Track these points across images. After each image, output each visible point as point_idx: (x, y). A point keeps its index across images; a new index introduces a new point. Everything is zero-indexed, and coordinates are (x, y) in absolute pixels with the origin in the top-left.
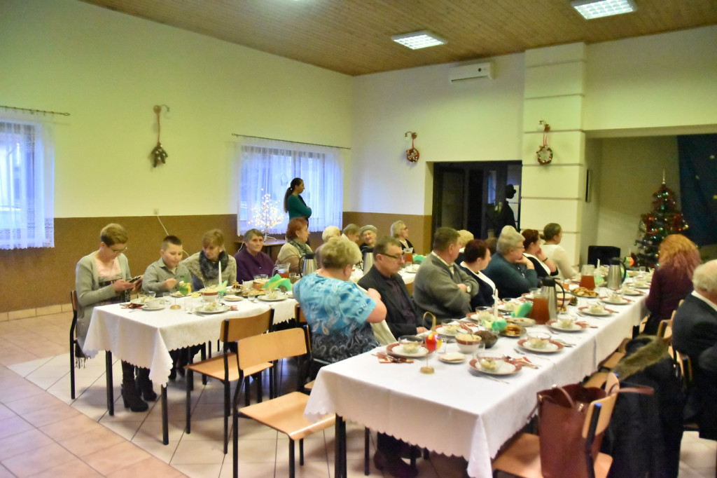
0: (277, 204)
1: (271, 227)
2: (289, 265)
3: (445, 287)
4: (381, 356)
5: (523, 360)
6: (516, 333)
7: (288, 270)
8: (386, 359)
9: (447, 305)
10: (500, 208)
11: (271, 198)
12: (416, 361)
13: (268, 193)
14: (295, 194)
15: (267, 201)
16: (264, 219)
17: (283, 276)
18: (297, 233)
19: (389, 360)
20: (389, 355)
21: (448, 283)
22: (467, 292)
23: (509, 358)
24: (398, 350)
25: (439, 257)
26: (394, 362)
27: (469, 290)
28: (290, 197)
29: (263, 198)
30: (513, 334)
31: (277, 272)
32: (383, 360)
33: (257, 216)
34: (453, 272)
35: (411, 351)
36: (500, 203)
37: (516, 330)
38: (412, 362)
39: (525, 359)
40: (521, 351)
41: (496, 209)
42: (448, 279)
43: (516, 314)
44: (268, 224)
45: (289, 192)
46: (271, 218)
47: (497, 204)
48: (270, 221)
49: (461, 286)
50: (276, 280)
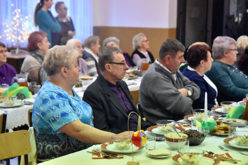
0: (27, 19)
1: (22, 41)
2: (27, 75)
3: (166, 92)
4: (96, 153)
5: (225, 156)
6: (225, 133)
7: (26, 79)
8: (99, 155)
9: (169, 108)
10: (240, 19)
11: (21, 13)
12: (126, 157)
13: (18, 8)
14: (44, 9)
15: (18, 16)
16: (16, 33)
17: (21, 84)
18: (38, 44)
19: (102, 157)
20: (102, 151)
21: (170, 88)
22: (188, 96)
23: (211, 153)
24: (111, 148)
25: (161, 65)
26: (106, 157)
27: (190, 93)
28: (39, 12)
29: (13, 13)
30: (222, 132)
31: (16, 81)
32: (97, 156)
33: (8, 31)
34: (175, 79)
35: (123, 148)
36: (240, 15)
37: (226, 129)
38: (122, 158)
39: (227, 154)
40: (225, 148)
41: (236, 20)
42: (170, 85)
43: (231, 116)
44: (19, 38)
45: (39, 7)
46: (22, 32)
47: (238, 16)
48: (22, 35)
49: (183, 91)
50: (14, 89)
